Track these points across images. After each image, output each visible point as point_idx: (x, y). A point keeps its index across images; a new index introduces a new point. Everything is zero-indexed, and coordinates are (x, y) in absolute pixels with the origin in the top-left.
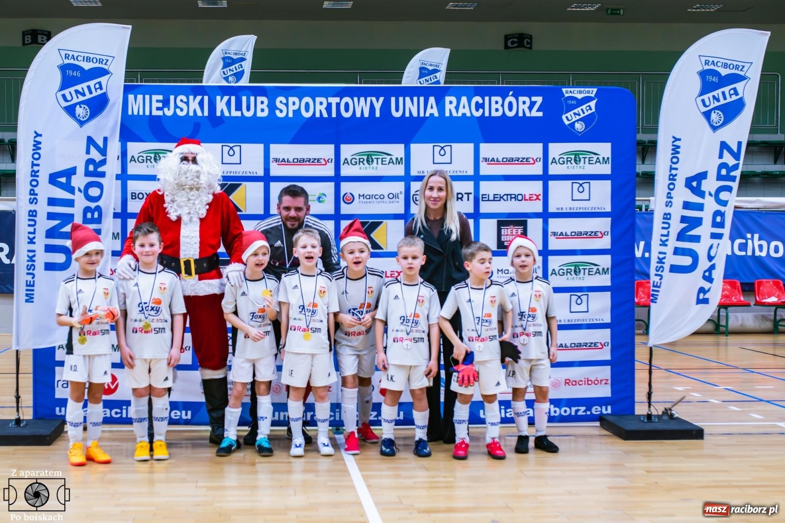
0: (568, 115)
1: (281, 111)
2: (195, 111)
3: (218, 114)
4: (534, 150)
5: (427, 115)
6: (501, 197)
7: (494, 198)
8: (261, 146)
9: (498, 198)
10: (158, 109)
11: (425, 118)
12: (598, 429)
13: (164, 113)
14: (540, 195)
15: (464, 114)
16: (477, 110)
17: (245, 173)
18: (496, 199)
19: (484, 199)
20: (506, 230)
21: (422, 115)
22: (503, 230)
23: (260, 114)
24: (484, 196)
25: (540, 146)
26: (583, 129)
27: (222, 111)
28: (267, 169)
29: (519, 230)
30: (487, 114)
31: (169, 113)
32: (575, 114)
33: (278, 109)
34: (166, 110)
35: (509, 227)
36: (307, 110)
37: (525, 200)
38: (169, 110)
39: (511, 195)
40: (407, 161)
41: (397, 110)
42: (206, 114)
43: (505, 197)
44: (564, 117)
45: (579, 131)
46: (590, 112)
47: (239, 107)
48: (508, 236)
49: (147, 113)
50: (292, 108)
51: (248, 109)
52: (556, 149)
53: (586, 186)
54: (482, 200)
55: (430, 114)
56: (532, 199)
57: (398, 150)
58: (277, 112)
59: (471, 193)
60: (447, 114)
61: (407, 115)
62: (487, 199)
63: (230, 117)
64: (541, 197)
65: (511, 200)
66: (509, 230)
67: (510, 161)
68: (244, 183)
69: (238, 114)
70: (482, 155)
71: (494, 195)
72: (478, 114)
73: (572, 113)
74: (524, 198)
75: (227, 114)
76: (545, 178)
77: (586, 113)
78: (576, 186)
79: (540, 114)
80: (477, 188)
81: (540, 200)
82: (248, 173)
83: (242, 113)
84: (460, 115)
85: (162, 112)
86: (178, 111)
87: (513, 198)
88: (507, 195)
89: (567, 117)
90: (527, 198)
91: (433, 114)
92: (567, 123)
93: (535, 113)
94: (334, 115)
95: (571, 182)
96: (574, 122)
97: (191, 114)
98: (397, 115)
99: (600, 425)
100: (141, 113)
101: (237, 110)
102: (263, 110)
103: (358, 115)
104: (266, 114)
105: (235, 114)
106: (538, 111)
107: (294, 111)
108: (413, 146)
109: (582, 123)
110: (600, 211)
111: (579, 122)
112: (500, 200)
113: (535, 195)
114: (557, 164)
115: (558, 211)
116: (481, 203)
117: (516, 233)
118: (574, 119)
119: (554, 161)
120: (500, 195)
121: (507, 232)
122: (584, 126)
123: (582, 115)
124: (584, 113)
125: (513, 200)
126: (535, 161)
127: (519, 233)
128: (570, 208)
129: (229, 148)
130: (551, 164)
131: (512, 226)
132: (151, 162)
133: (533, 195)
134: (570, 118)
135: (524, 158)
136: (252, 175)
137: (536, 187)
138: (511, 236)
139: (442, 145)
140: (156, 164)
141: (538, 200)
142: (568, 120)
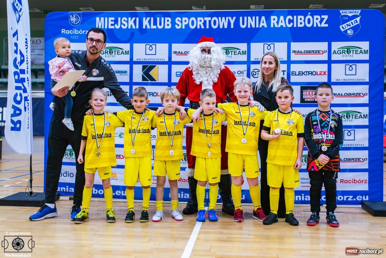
0: (343, 25)
1: (178, 25)
2: (131, 26)
3: (144, 27)
4: (323, 46)
5: (261, 26)
6: (303, 73)
7: (299, 73)
8: (167, 45)
9: (301, 73)
10: (112, 25)
11: (259, 28)
12: (360, 209)
13: (115, 27)
14: (326, 72)
15: (282, 26)
16: (289, 23)
17: (158, 59)
18: (300, 74)
19: (293, 74)
20: (306, 92)
21: (257, 26)
22: (304, 92)
23: (166, 27)
24: (293, 73)
25: (326, 44)
26: (352, 34)
27: (146, 26)
28: (170, 58)
29: (314, 92)
30: (295, 26)
31: (118, 27)
32: (347, 25)
33: (177, 24)
34: (116, 25)
35: (308, 91)
36: (193, 24)
37: (317, 75)
38: (118, 25)
39: (309, 72)
40: (248, 52)
41: (243, 24)
42: (137, 27)
43: (305, 73)
44: (341, 27)
45: (350, 35)
46: (356, 24)
47: (155, 24)
48: (307, 96)
49: (106, 27)
50: (184, 24)
51: (160, 24)
52: (336, 46)
53: (354, 67)
54: (292, 75)
55: (262, 26)
56: (321, 74)
57: (243, 47)
58: (176, 26)
59: (285, 71)
60: (272, 26)
61: (249, 27)
62: (295, 74)
63: (151, 29)
64: (327, 73)
65: (309, 75)
66: (307, 92)
67: (309, 52)
68: (157, 65)
69: (155, 27)
70: (292, 49)
71: (299, 72)
72: (290, 26)
73: (345, 24)
74: (316, 74)
75: (148, 27)
76: (329, 62)
77: (354, 25)
78: (348, 67)
79: (327, 25)
80: (289, 68)
81: (326, 75)
82: (160, 59)
83: (157, 27)
84: (279, 26)
85: (114, 26)
86: (122, 26)
87: (310, 73)
88: (307, 72)
89: (342, 27)
90: (318, 73)
91: (264, 26)
92: (342, 30)
93: (323, 25)
94: (208, 27)
95: (345, 64)
96: (347, 30)
97: (129, 27)
98: (243, 27)
99: (362, 207)
100: (103, 27)
101: (154, 25)
102: (168, 25)
103: (221, 27)
104: (170, 27)
105: (153, 27)
106: (325, 24)
107: (185, 25)
108: (252, 44)
109: (351, 30)
110: (362, 81)
111: (350, 30)
112: (302, 75)
113: (323, 72)
114: (336, 54)
115: (337, 81)
116: (291, 76)
117: (312, 94)
118: (347, 28)
119: (335, 52)
120: (302, 72)
121: (307, 93)
122: (353, 32)
123: (352, 26)
124: (353, 24)
125: (310, 75)
126: (323, 52)
127: (314, 94)
128: (344, 80)
129: (150, 46)
130: (333, 54)
131: (309, 90)
132: (108, 54)
133: (322, 72)
134: (344, 27)
135: (317, 51)
136: (162, 61)
137: (324, 67)
138: (309, 96)
139: (269, 43)
140: (110, 55)
141: (325, 75)
142: (343, 28)
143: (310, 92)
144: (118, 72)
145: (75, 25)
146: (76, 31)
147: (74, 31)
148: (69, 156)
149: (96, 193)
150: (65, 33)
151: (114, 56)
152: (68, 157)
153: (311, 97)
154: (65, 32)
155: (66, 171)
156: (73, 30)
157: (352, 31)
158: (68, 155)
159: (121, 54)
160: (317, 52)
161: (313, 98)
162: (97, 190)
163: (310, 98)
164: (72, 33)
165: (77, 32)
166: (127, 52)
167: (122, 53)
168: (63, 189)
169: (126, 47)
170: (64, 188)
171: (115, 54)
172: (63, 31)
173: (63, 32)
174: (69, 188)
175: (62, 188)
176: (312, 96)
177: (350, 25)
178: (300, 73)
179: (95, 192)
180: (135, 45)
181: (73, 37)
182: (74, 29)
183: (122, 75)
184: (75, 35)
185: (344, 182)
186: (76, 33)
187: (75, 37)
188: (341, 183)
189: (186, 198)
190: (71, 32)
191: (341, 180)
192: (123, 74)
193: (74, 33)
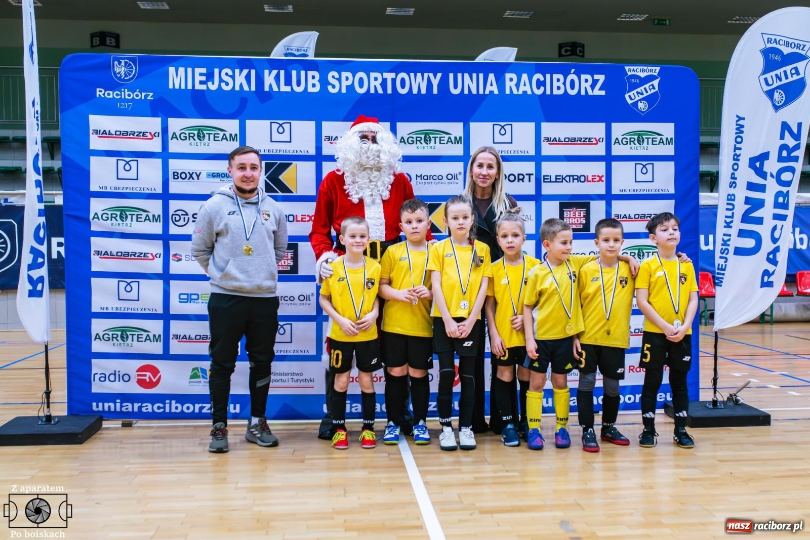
0: (631, 94)
1: (334, 87)
2: (241, 86)
3: (267, 89)
4: (597, 129)
5: (487, 92)
6: (563, 179)
7: (556, 179)
9: (560, 179)
10: (201, 83)
11: (484, 96)
12: (663, 416)
13: (207, 87)
14: (603, 176)
15: (525, 92)
16: (538, 88)
17: (295, 151)
18: (557, 180)
19: (545, 180)
20: (569, 212)
21: (481, 92)
22: (565, 213)
23: (310, 89)
24: (545, 177)
25: (602, 126)
26: (647, 108)
27: (270, 86)
28: (319, 148)
29: (582, 212)
30: (548, 92)
31: (213, 87)
32: (638, 93)
33: (330, 84)
34: (210, 84)
35: (571, 210)
36: (361, 85)
37: (588, 181)
38: (213, 84)
39: (573, 176)
40: (466, 140)
41: (456, 87)
42: (253, 88)
43: (567, 179)
44: (627, 96)
45: (642, 110)
46: (653, 91)
47: (288, 82)
48: (571, 219)
49: (190, 87)
50: (345, 83)
51: (299, 84)
52: (620, 129)
53: (649, 167)
54: (544, 182)
55: (490, 91)
56: (594, 180)
57: (456, 129)
58: (330, 88)
59: (532, 174)
60: (508, 92)
61: (466, 92)
62: (549, 180)
63: (279, 92)
64: (604, 179)
65: (573, 182)
66: (572, 212)
67: (573, 141)
68: (294, 163)
69: (288, 89)
70: (544, 134)
72: (539, 92)
73: (634, 92)
74: (586, 179)
75: (275, 89)
76: (608, 159)
77: (650, 93)
78: (639, 167)
79: (603, 93)
80: (538, 169)
81: (603, 181)
82: (299, 151)
83: (292, 88)
84: (520, 92)
86: (223, 85)
87: (576, 179)
88: (570, 176)
89: (630, 96)
90: (590, 179)
91: (493, 91)
92: (630, 102)
93: (597, 92)
94: (389, 91)
95: (634, 163)
96: (637, 102)
97: (237, 88)
98: (456, 92)
99: (665, 412)
100: (183, 87)
101: (286, 84)
102: (314, 85)
103: (415, 91)
104: (317, 89)
105: (285, 89)
106: (601, 89)
107: (347, 87)
108: (472, 125)
109: (645, 102)
110: (664, 193)
111: (642, 102)
112: (562, 182)
113: (598, 176)
114: (620, 144)
115: (621, 193)
116: (543, 184)
117: (579, 215)
118: (637, 98)
119: (617, 141)
120: (562, 176)
121: (570, 214)
122: (647, 106)
123: (645, 95)
124: (647, 92)
125: (576, 181)
126: (598, 141)
127: (582, 216)
128: (634, 190)
129: (279, 125)
130: (614, 144)
131: (575, 209)
132: (194, 140)
133: (596, 176)
134: (633, 97)
135: (587, 138)
136: (303, 154)
137: (599, 168)
138: (574, 219)
139: (503, 124)
140: (199, 141)
141: (600, 182)
142: (631, 99)
143: (575, 213)
144: (216, 175)
145: (124, 80)
146: (127, 93)
147: (123, 93)
148: (120, 341)
149: (179, 410)
150: (103, 96)
151: (207, 144)
152: (119, 343)
153: (578, 221)
154: (104, 94)
155: (115, 371)
156: (121, 92)
157: (647, 103)
158: (118, 338)
159: (222, 140)
160: (587, 141)
161: (580, 224)
162: (179, 405)
163: (575, 224)
164: (119, 97)
165: (129, 95)
166: (233, 136)
167: (224, 137)
168: (109, 407)
169: (231, 126)
170: (112, 405)
171: (209, 140)
172: (100, 92)
173: (99, 95)
174: (121, 403)
175: (106, 405)
176: (579, 219)
177: (642, 94)
178: (557, 177)
179: (177, 408)
180: (249, 123)
181: (121, 105)
182: (123, 90)
183: (224, 180)
184: (125, 100)
185: (634, 370)
186: (127, 97)
187: (125, 105)
188: (629, 372)
189: (356, 411)
190: (117, 95)
191: (630, 366)
192: (226, 179)
193: (123, 97)
